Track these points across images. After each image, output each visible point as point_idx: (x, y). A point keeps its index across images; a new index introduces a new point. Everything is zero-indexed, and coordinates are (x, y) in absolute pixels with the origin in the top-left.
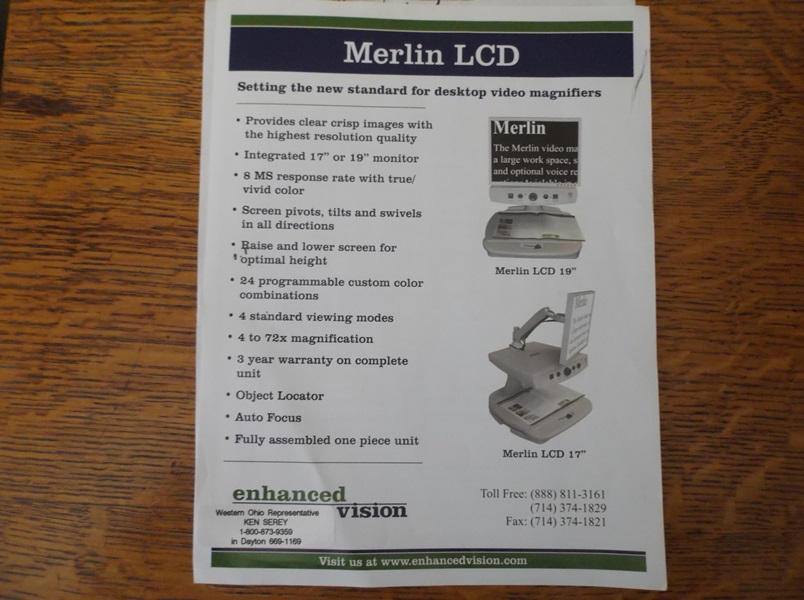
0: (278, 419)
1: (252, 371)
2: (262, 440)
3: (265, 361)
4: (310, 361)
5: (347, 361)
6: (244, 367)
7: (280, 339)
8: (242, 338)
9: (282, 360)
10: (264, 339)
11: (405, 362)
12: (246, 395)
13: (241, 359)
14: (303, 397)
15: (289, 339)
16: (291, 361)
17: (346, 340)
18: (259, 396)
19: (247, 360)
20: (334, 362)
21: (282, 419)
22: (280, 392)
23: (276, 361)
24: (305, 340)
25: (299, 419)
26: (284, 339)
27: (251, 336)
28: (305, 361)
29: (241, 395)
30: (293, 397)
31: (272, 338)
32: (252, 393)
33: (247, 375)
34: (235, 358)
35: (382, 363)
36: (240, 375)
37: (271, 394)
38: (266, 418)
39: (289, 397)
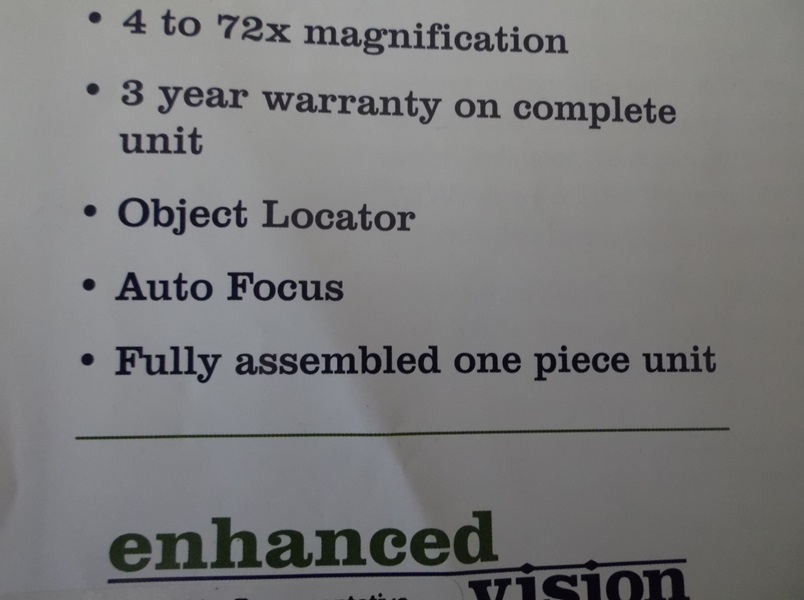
0: (264, 290)
1: (171, 133)
2: (211, 363)
3: (216, 99)
4: (367, 107)
5: (486, 109)
6: (146, 119)
7: (268, 32)
8: (136, 23)
9: (276, 101)
10: (212, 30)
11: (667, 114)
12: (153, 212)
13: (135, 92)
14: (345, 222)
15: (296, 34)
16: (306, 104)
17: (483, 43)
18: (199, 216)
19: (153, 97)
20: (445, 110)
21: (277, 290)
22: (270, 204)
23: (255, 103)
24: (351, 38)
25: (336, 291)
26: (279, 33)
27: (167, 18)
28: (352, 107)
29: (134, 212)
30: (314, 219)
31: (239, 28)
32: (174, 205)
33: (158, 144)
34: (112, 91)
35: (597, 115)
36: (131, 144)
37: (239, 209)
38: (223, 287)
39: (302, 219)
